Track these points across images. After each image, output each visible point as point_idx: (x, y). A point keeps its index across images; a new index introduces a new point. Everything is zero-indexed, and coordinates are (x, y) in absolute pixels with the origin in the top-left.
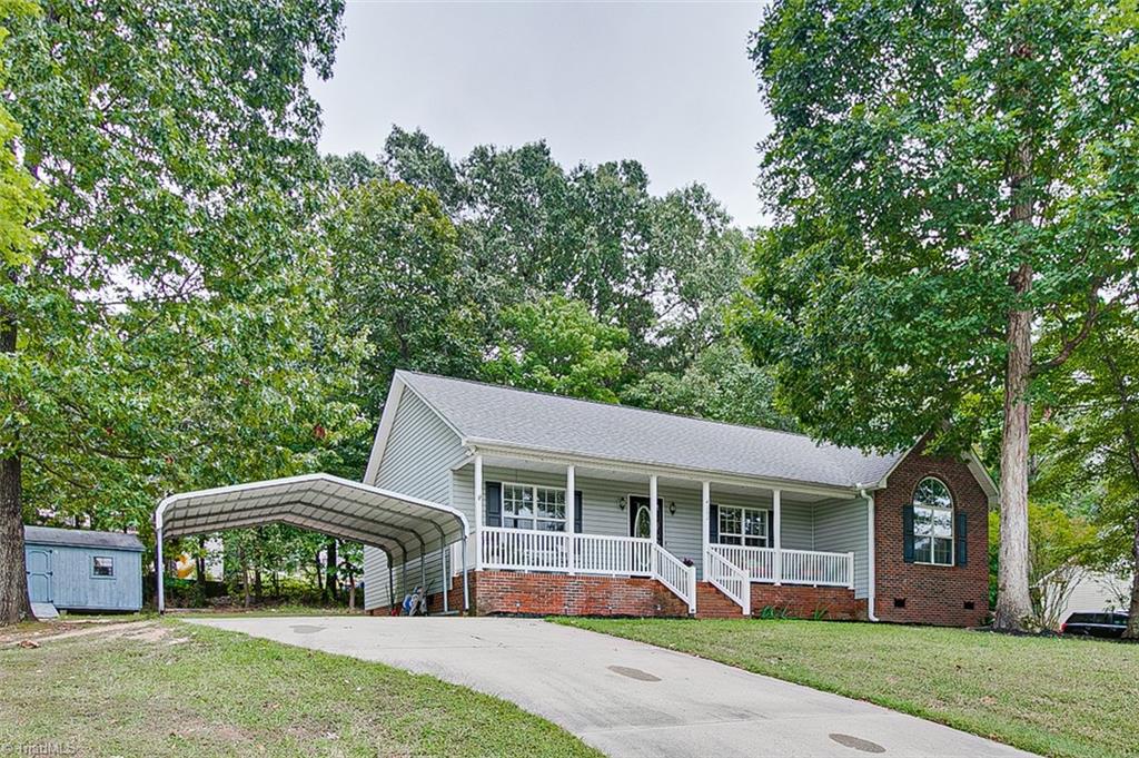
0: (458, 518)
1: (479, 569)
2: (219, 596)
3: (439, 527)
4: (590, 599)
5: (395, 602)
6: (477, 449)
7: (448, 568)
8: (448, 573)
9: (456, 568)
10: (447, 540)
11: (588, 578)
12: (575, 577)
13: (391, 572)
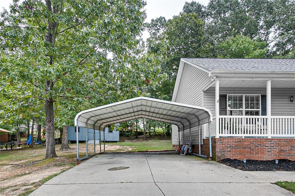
0: (207, 112)
1: (217, 136)
2: (142, 135)
3: (197, 117)
4: (281, 151)
5: (181, 144)
6: (217, 77)
7: (201, 134)
8: (201, 137)
9: (205, 135)
10: (201, 123)
11: (280, 140)
12: (272, 139)
13: (179, 133)
